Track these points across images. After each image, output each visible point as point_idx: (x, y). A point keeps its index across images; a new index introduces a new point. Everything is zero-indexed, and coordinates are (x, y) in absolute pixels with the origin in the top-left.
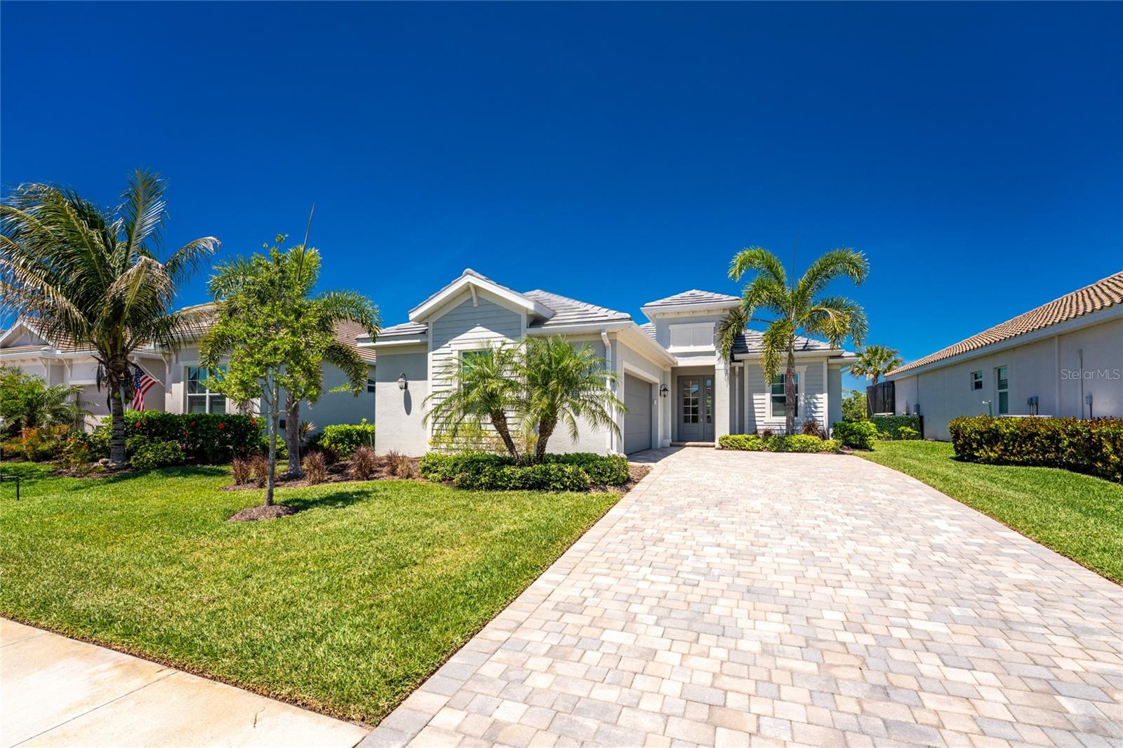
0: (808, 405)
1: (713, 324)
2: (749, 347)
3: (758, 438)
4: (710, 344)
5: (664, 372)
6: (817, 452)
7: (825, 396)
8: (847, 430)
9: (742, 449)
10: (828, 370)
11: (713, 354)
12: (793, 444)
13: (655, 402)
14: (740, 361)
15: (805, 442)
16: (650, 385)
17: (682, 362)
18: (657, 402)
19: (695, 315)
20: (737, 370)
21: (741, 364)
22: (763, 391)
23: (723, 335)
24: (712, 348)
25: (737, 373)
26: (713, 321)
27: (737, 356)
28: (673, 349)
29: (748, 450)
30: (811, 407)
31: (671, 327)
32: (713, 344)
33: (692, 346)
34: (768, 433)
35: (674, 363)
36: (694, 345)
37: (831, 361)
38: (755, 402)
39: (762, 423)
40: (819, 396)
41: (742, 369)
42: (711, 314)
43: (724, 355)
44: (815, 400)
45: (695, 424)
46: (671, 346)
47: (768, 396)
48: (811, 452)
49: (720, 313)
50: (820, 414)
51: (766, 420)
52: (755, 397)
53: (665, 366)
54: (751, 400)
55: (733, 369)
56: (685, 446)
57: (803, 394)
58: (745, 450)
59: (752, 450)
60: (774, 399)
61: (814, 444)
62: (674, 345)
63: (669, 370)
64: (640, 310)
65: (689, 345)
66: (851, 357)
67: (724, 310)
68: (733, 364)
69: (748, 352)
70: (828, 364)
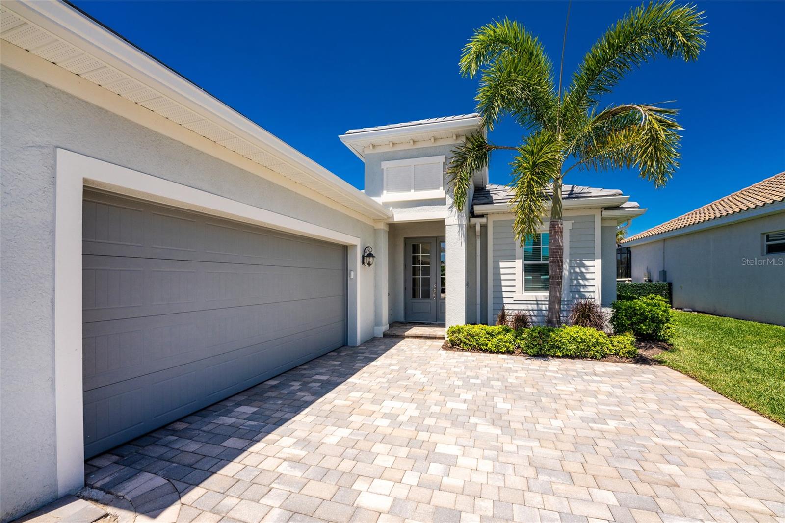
0: (574, 275)
1: (442, 159)
2: (494, 197)
3: (508, 331)
4: (438, 188)
5: (375, 229)
6: (603, 357)
7: (598, 263)
8: (636, 314)
9: (481, 350)
10: (603, 228)
11: (441, 202)
12: (563, 344)
13: (352, 273)
14: (482, 216)
15: (583, 341)
16: (345, 249)
17: (401, 216)
18: (356, 275)
19: (418, 146)
20: (478, 228)
21: (483, 220)
22: (512, 257)
23: (456, 174)
24: (440, 193)
25: (478, 234)
26: (444, 155)
27: (478, 209)
28: (387, 197)
29: (491, 352)
30: (577, 279)
31: (385, 165)
32: (441, 188)
33: (412, 191)
34: (521, 321)
35: (389, 218)
36: (416, 190)
37: (606, 214)
38: (502, 271)
39: (511, 301)
40: (587, 263)
41: (484, 227)
42: (439, 143)
43: (458, 202)
44: (583, 270)
45: (427, 300)
46: (385, 192)
47: (518, 264)
48: (593, 357)
49: (451, 141)
50: (591, 289)
51: (516, 296)
52: (502, 265)
53: (377, 220)
54: (497, 269)
55: (471, 228)
56: (404, 337)
57: (568, 261)
58: (485, 351)
59: (498, 352)
60: (528, 269)
61: (597, 343)
62: (388, 190)
63: (382, 226)
64: (339, 138)
65: (409, 190)
66: (634, 207)
67: (458, 136)
68: (473, 220)
69: (493, 203)
70: (602, 219)
